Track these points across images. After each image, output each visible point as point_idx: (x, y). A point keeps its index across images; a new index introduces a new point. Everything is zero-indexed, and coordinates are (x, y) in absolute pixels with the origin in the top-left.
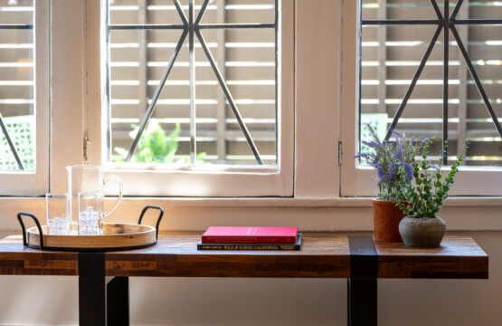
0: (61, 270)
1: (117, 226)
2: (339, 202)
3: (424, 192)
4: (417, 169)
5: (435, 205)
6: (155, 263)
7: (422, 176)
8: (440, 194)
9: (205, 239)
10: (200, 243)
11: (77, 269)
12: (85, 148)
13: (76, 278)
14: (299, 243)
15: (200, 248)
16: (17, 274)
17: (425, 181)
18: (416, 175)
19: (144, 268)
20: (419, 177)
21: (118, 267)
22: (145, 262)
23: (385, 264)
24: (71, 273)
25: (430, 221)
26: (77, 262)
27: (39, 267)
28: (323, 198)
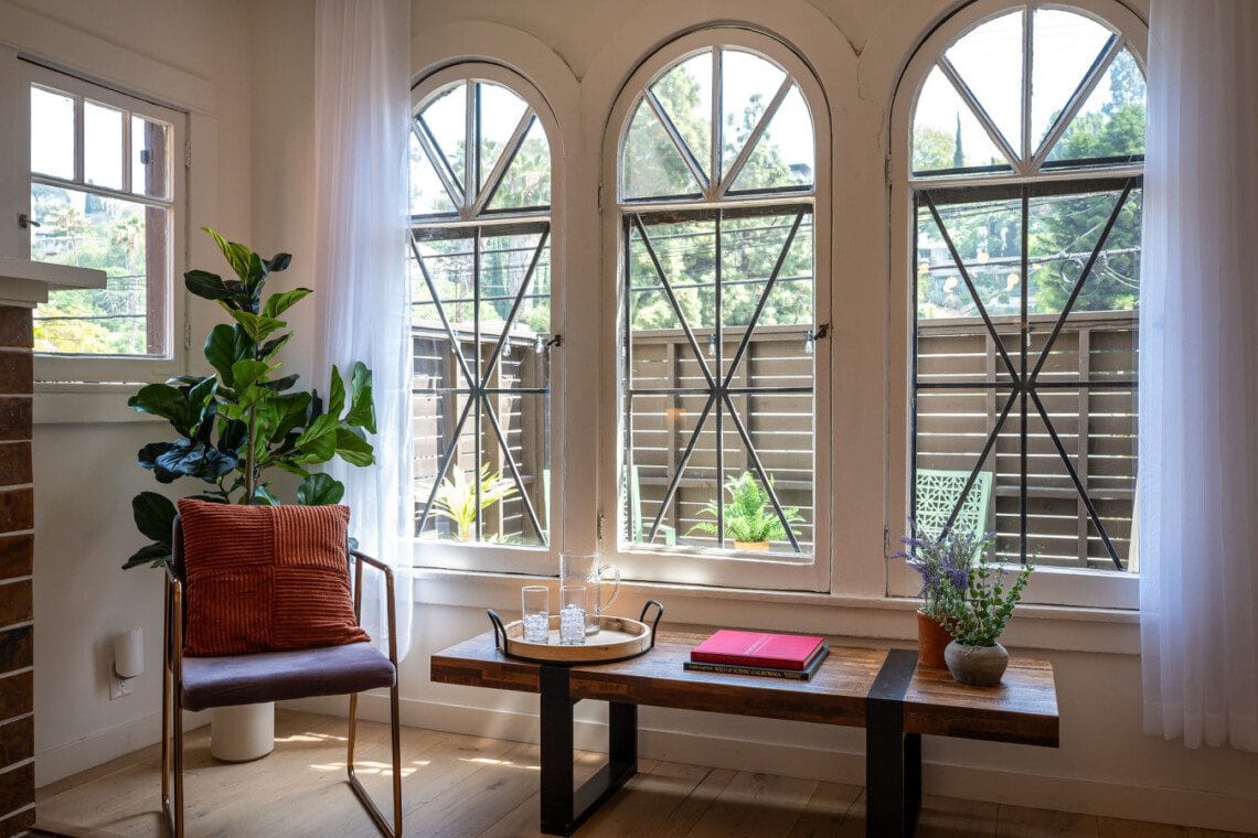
0: (522, 685)
1: (618, 620)
2: (886, 603)
3: (980, 609)
4: (972, 578)
5: (994, 627)
6: (625, 686)
7: (979, 586)
8: (1000, 614)
9: (695, 656)
10: (688, 659)
11: (538, 686)
12: (599, 525)
13: (538, 696)
14: (808, 671)
15: (687, 667)
16: (475, 685)
17: (982, 594)
18: (971, 584)
19: (614, 692)
20: (975, 588)
21: (585, 687)
22: (615, 685)
23: (913, 714)
24: (532, 689)
25: (984, 651)
26: (539, 678)
27: (499, 679)
28: (865, 598)
